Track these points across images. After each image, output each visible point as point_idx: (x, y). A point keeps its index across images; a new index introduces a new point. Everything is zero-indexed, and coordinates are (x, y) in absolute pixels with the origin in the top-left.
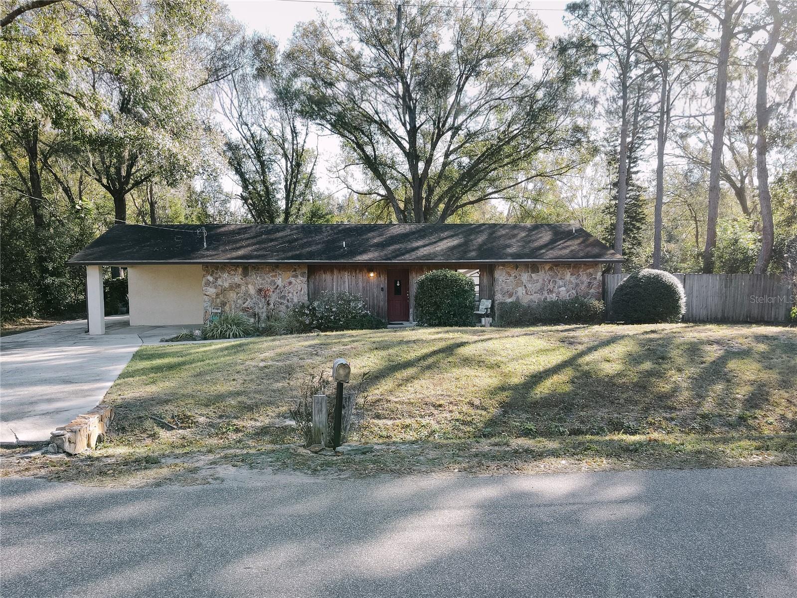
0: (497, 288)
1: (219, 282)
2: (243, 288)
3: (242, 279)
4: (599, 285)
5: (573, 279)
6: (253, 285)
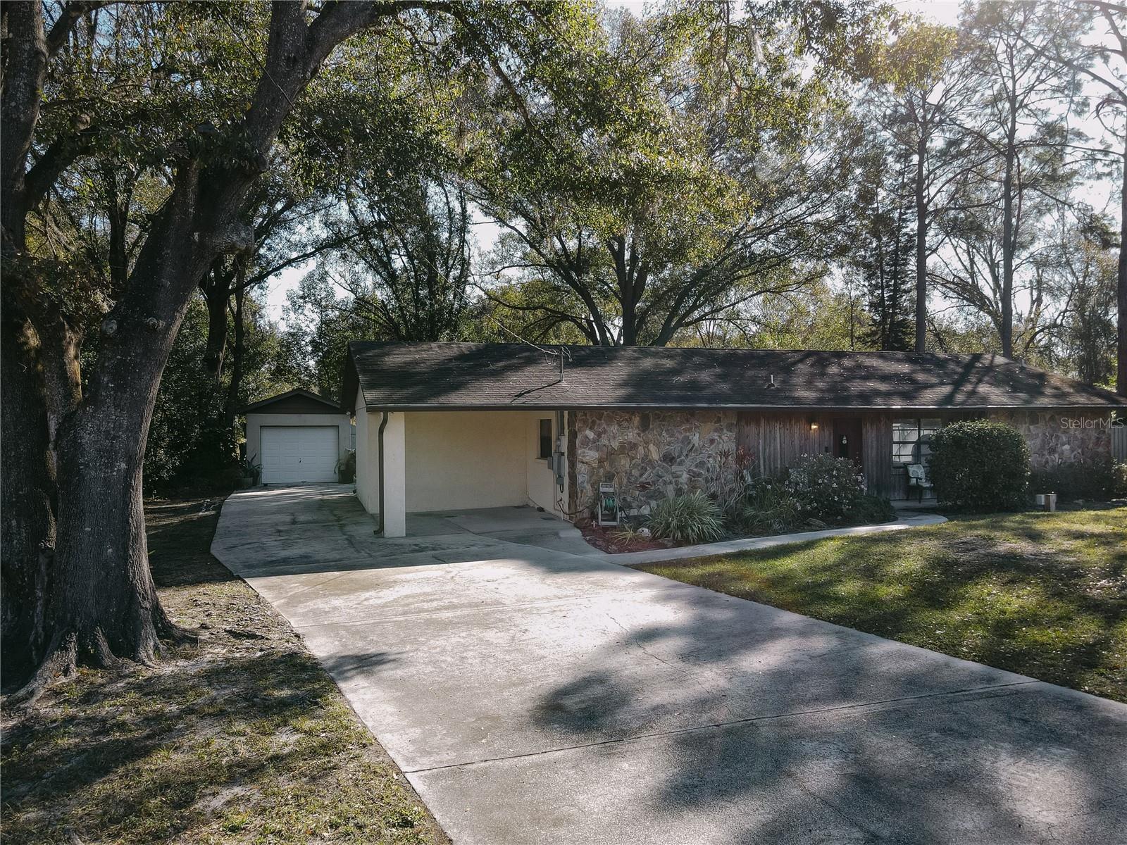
1: (604, 441)
2: (641, 448)
3: (639, 434)
4: (1109, 442)
5: (1078, 433)
6: (657, 445)
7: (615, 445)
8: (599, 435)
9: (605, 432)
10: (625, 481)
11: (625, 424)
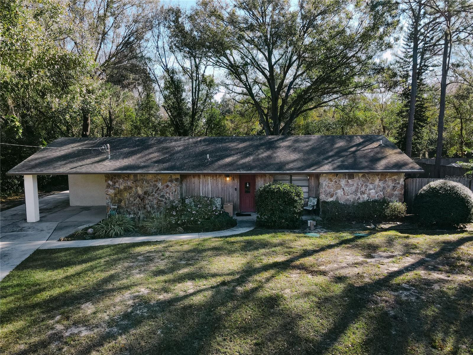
0: (322, 190)
1: (117, 185)
2: (134, 189)
3: (133, 183)
4: (401, 189)
5: (381, 184)
6: (141, 187)
7: (122, 187)
8: (115, 183)
9: (117, 182)
10: (127, 203)
11: (126, 178)
